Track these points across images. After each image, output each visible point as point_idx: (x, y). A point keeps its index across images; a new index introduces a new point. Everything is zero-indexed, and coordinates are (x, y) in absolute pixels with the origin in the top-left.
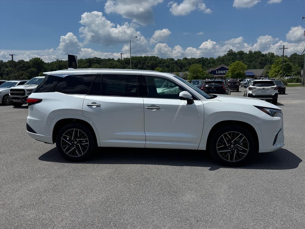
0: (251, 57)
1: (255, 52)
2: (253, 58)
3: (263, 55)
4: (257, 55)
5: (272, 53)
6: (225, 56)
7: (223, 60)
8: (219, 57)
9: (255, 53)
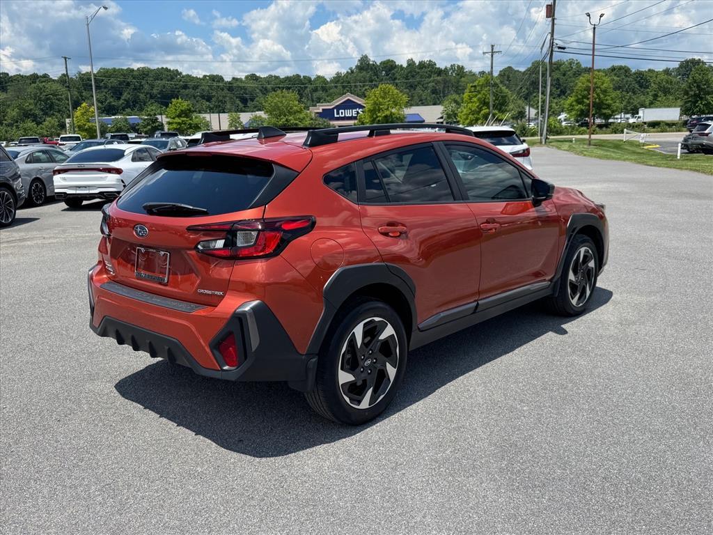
0: (412, 76)
1: (420, 63)
3: (440, 72)
4: (426, 70)
5: (458, 66)
6: (352, 72)
7: (349, 83)
8: (338, 74)
9: (422, 65)
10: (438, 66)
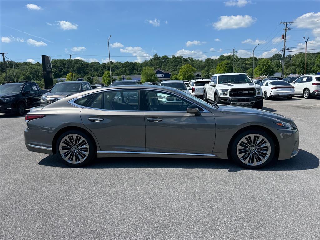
0: (175, 62)
1: (177, 57)
6: (151, 60)
7: (152, 64)
10: (184, 58)
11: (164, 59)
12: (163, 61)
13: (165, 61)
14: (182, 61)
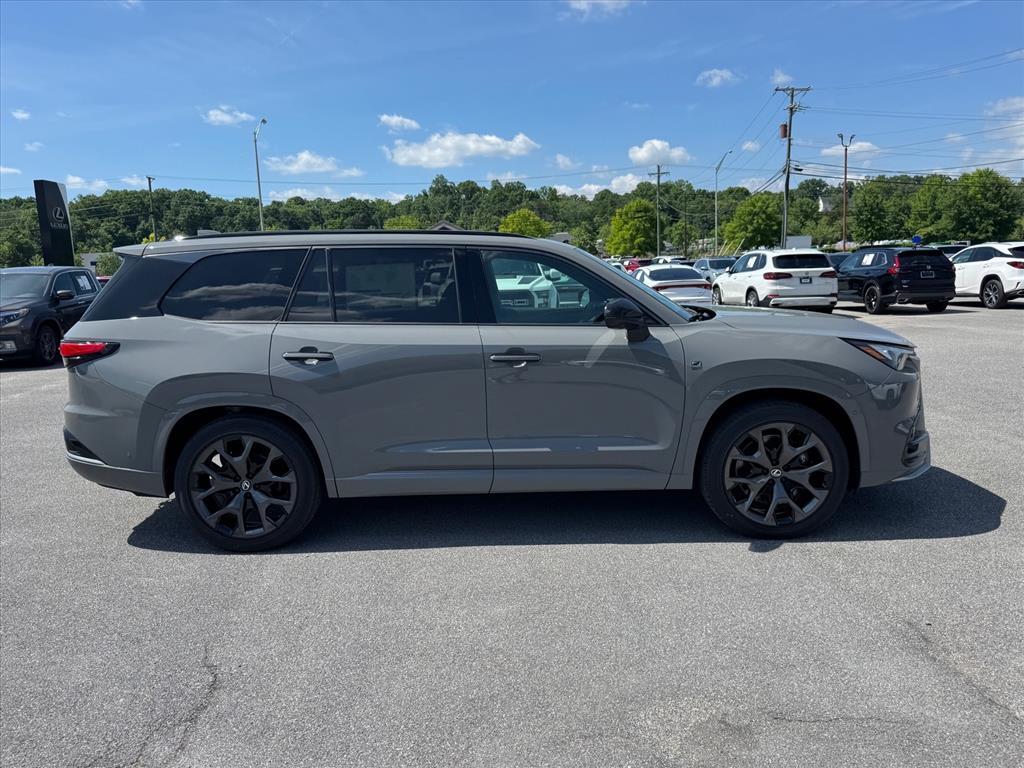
0: (501, 200)
1: (507, 185)
2: (508, 203)
3: (533, 196)
4: (515, 194)
5: (550, 189)
6: (426, 195)
7: (426, 208)
8: (407, 197)
9: (510, 188)
10: (528, 189)
11: (464, 191)
12: (464, 196)
13: (468, 198)
14: (521, 199)
